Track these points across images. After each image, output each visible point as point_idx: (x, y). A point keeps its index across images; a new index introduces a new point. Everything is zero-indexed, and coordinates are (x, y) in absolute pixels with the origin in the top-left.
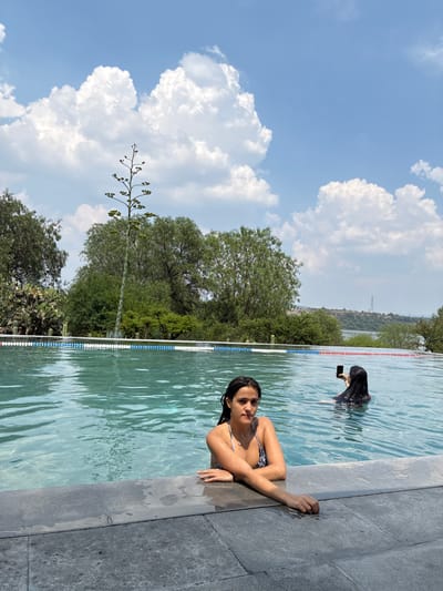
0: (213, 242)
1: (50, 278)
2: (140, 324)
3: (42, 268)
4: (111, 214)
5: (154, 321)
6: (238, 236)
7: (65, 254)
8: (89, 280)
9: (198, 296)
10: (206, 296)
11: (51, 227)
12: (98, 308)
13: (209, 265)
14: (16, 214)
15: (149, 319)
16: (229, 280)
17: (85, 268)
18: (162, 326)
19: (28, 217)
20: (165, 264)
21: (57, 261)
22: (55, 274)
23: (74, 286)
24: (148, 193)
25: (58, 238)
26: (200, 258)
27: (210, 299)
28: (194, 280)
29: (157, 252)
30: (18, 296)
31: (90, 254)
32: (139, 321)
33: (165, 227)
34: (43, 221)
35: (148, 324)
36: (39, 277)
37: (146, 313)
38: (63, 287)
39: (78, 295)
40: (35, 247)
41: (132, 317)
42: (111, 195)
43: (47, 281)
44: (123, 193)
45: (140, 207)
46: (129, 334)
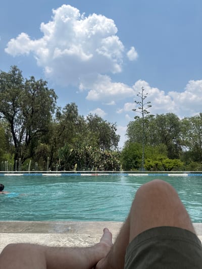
0: (186, 123)
1: (114, 147)
2: (153, 165)
3: (110, 143)
4: (135, 118)
5: (160, 163)
6: (199, 118)
7: (119, 136)
8: (130, 146)
9: (181, 149)
10: (186, 149)
11: (113, 126)
12: (134, 159)
13: (185, 134)
14: (99, 122)
15: (157, 162)
16: (197, 140)
17: (128, 141)
18: (163, 165)
19: (104, 123)
20: (163, 136)
21: (116, 139)
22: (116, 145)
23: (124, 149)
24: (150, 106)
25: (116, 130)
26: (180, 131)
27: (188, 150)
28: (178, 142)
29: (159, 131)
30: (102, 155)
31: (129, 134)
32: (152, 163)
33: (161, 119)
34: (109, 124)
35: (157, 164)
36: (110, 147)
37: (155, 159)
38: (120, 150)
39: (125, 153)
40: (107, 135)
41: (149, 161)
42: (135, 110)
43: (113, 148)
44: (140, 108)
45: (148, 113)
46: (148, 169)
